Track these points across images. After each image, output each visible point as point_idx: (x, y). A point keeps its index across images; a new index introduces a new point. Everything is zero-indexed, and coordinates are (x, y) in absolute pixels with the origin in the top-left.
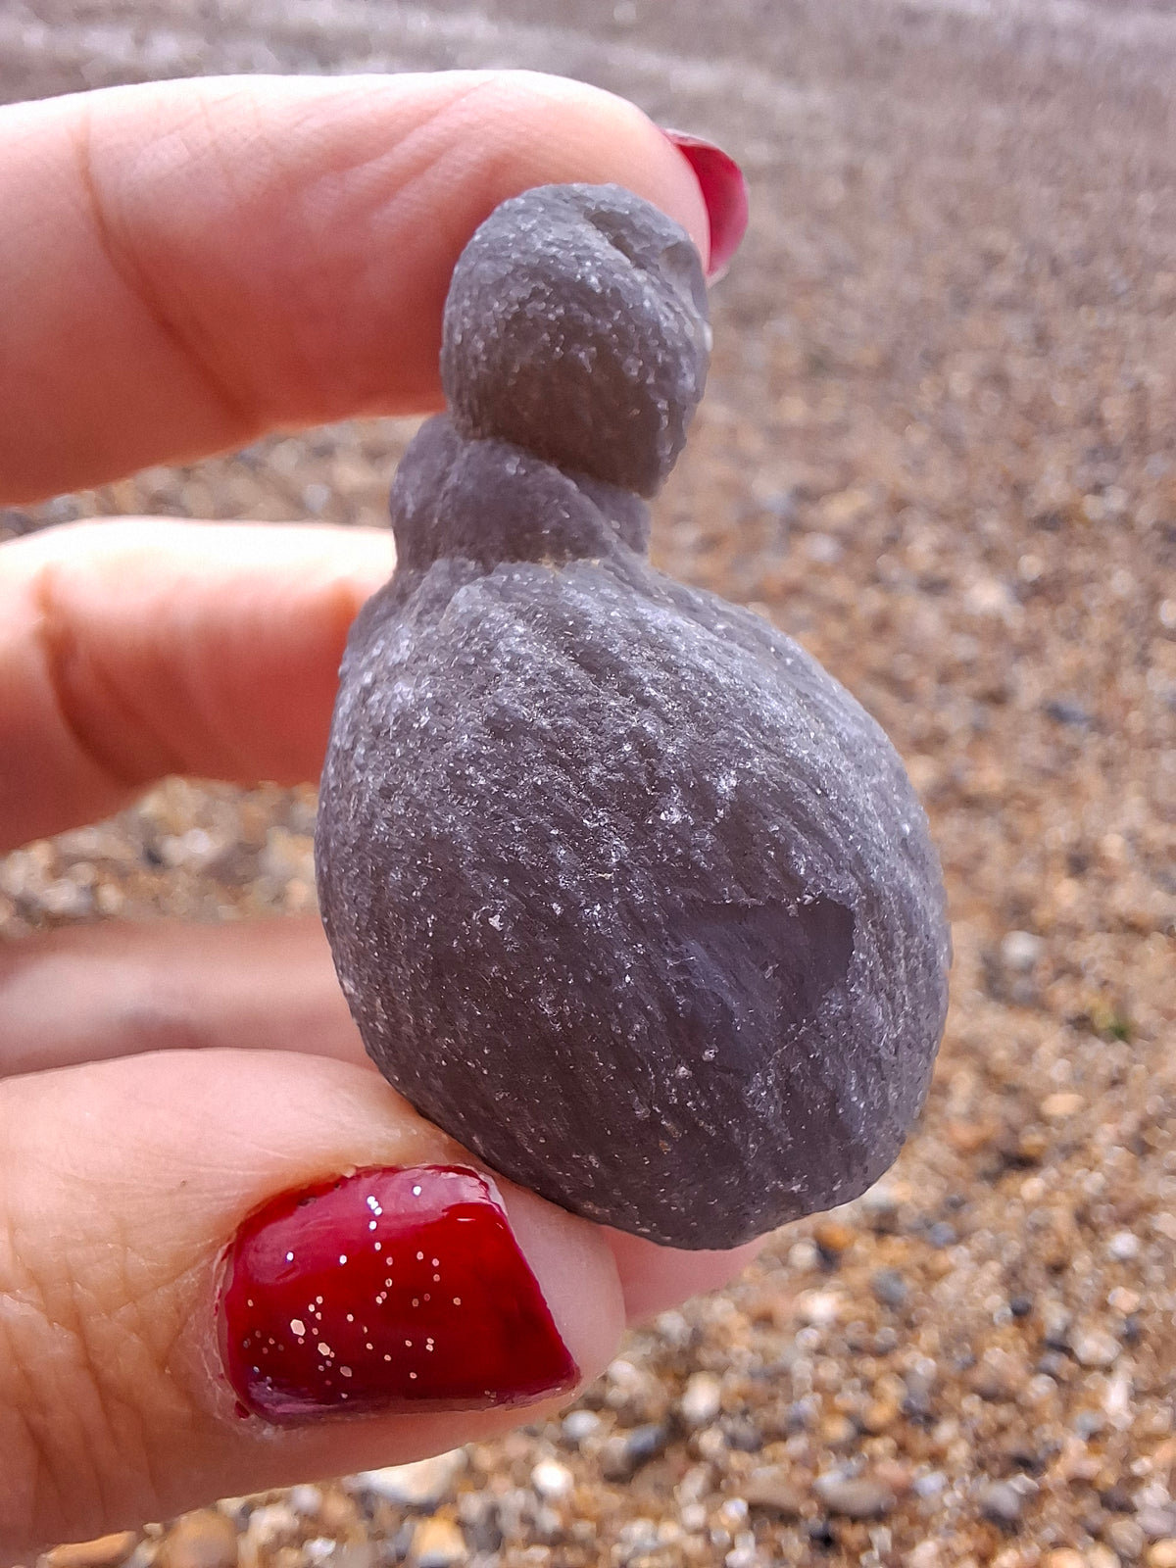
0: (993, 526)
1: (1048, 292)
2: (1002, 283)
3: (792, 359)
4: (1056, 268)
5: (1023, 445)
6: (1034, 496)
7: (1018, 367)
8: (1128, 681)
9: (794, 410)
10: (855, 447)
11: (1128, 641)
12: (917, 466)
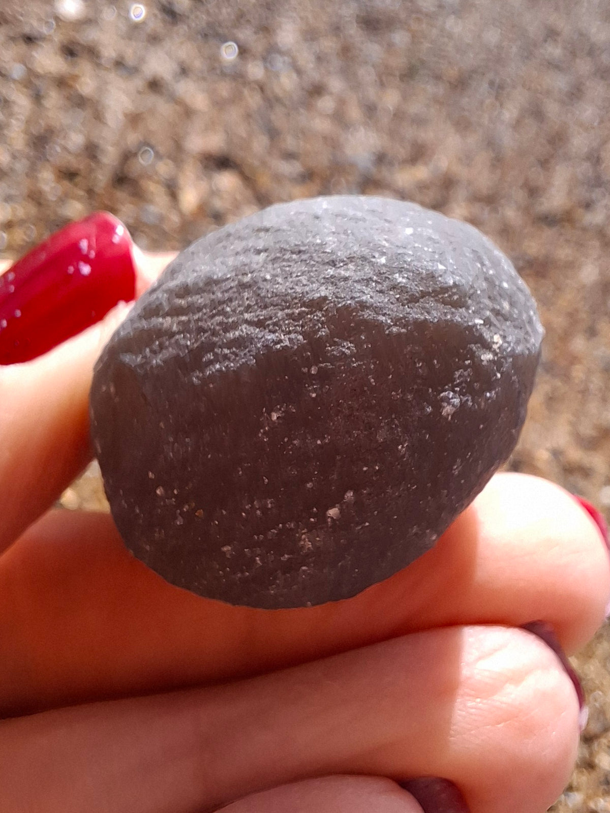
0: (511, 214)
1: (584, 66)
2: (555, 51)
3: (399, 62)
4: (592, 52)
5: (545, 163)
6: (543, 200)
7: (552, 109)
8: (579, 344)
9: (391, 99)
10: (426, 135)
11: (583, 315)
12: (467, 159)
